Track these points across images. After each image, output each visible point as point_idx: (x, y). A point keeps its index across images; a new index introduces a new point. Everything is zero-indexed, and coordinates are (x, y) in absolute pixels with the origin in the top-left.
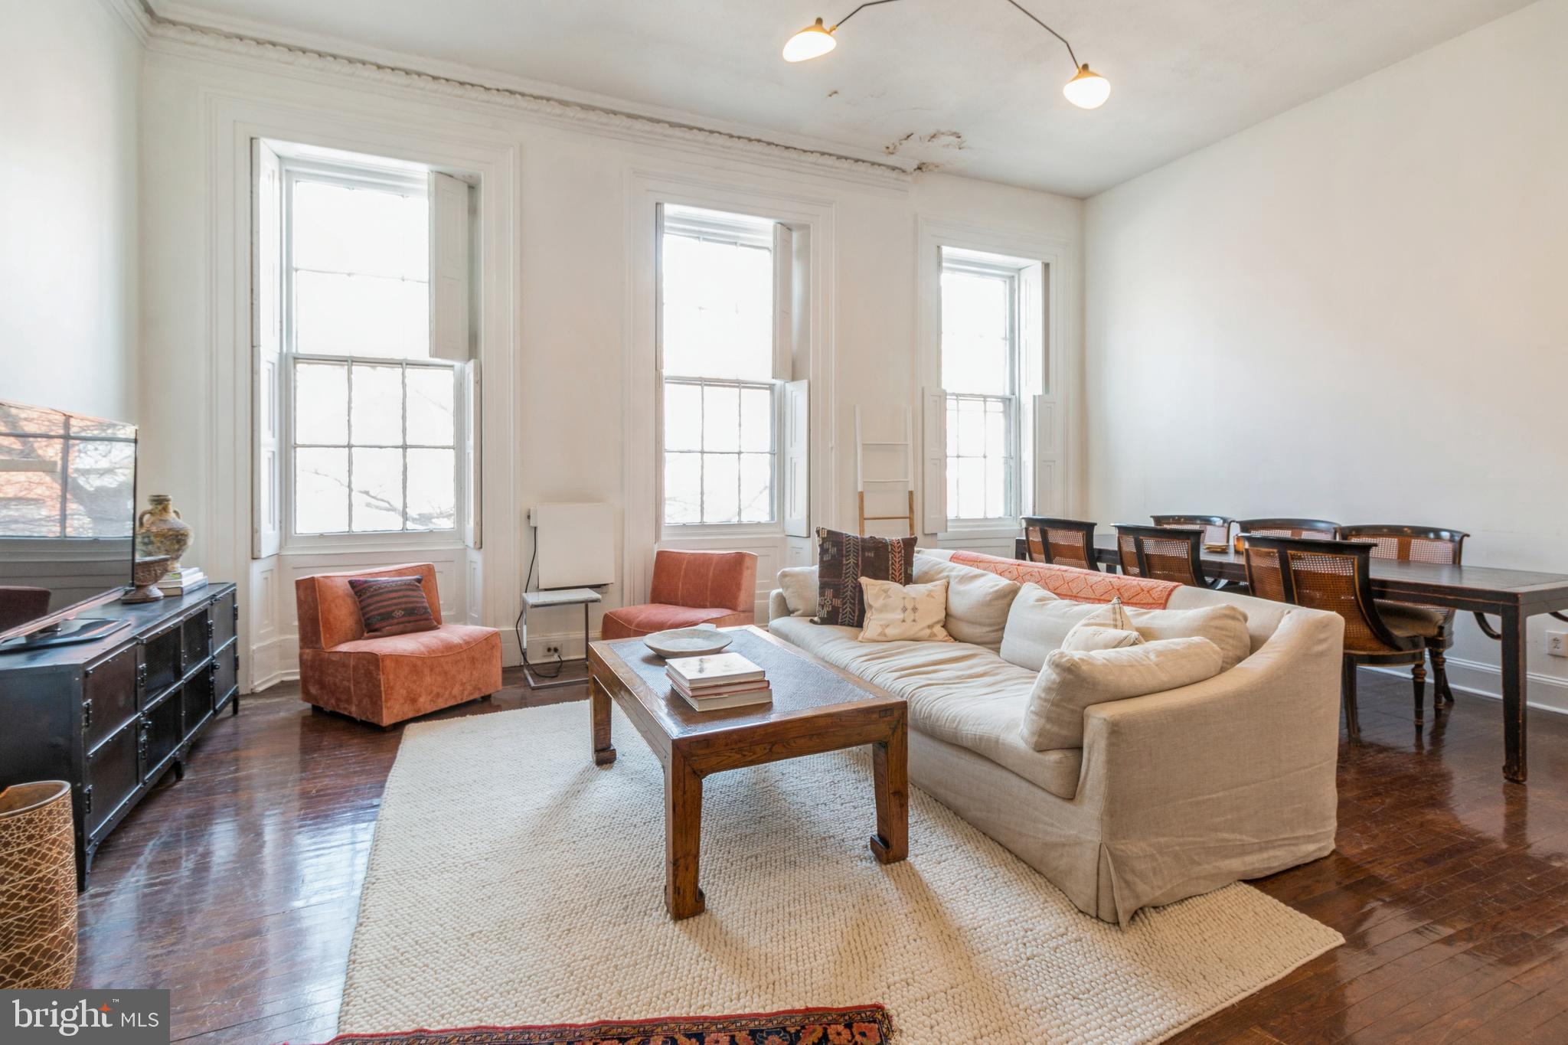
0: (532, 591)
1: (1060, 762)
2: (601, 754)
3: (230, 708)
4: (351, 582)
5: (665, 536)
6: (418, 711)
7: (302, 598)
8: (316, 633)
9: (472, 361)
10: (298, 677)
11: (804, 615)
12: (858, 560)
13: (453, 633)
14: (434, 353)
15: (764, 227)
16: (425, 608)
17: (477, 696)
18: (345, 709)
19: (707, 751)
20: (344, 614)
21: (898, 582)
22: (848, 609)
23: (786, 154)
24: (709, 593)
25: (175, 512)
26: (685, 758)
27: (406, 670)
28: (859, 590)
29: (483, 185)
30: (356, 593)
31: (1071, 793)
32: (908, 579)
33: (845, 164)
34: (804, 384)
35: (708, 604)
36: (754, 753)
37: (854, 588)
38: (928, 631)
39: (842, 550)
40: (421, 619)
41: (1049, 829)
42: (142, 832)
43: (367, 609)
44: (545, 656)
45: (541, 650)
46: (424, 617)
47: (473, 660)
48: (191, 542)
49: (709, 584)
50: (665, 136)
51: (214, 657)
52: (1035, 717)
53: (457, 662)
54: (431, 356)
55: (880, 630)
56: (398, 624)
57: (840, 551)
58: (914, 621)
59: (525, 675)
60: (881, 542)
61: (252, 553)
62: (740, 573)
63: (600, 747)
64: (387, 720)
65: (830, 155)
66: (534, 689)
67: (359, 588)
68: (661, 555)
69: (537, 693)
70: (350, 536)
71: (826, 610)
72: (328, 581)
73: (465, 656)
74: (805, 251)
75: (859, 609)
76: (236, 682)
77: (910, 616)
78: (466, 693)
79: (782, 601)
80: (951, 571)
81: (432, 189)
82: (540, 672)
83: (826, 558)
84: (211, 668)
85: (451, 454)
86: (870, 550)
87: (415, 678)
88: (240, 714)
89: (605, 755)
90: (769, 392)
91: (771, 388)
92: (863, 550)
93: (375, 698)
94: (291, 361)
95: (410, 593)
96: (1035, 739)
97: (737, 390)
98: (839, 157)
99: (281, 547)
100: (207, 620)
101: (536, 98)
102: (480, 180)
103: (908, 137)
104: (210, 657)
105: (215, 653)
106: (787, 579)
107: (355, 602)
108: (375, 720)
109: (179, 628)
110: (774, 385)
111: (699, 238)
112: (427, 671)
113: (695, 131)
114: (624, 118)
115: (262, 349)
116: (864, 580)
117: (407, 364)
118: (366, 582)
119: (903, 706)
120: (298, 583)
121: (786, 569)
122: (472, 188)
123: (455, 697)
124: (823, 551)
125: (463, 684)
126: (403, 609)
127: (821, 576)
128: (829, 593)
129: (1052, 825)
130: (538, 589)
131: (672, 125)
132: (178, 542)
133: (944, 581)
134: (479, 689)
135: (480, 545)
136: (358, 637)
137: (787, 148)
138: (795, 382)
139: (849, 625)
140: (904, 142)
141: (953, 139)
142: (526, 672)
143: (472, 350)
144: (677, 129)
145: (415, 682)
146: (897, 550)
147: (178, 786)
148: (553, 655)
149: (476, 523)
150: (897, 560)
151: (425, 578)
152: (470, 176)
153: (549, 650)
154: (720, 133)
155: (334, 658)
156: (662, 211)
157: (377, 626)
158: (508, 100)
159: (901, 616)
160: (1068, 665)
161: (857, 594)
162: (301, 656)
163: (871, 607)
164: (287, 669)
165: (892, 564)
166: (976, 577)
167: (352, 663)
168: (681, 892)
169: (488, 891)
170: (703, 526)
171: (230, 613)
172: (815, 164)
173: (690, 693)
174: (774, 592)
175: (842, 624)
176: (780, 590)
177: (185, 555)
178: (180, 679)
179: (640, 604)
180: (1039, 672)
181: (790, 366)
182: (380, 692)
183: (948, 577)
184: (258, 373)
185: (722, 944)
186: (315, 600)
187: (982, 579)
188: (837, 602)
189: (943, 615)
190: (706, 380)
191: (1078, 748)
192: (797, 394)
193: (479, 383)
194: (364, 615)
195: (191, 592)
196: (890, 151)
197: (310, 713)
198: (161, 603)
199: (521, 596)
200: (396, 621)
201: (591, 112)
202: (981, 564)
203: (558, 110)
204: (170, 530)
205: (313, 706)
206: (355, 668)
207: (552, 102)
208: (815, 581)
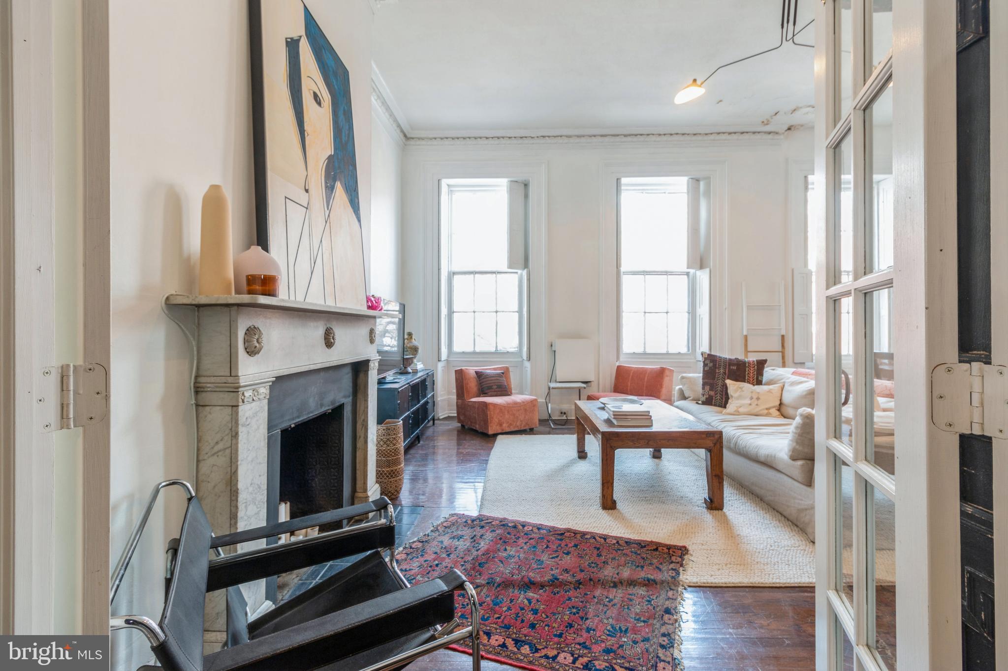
0: (553, 382)
1: (802, 465)
2: (581, 453)
3: (431, 422)
4: (475, 372)
5: (622, 358)
6: (503, 430)
7: (458, 378)
8: (463, 393)
9: (526, 269)
10: (456, 415)
11: (693, 400)
12: (726, 371)
13: (517, 398)
14: (510, 267)
15: (681, 183)
16: (505, 385)
17: (527, 428)
18: (474, 426)
19: (617, 439)
20: (473, 385)
21: (752, 384)
22: (718, 397)
23: (694, 138)
24: (645, 388)
25: (415, 339)
26: (607, 440)
27: (498, 411)
28: (725, 387)
29: (531, 184)
30: (478, 377)
31: (809, 482)
32: (759, 383)
33: (735, 136)
34: (707, 270)
35: (644, 395)
36: (640, 443)
37: (723, 386)
38: (766, 411)
39: (716, 365)
40: (504, 391)
41: (800, 502)
42: (411, 456)
43: (482, 384)
44: (560, 416)
45: (558, 413)
46: (505, 389)
47: (526, 410)
48: (420, 351)
49: (645, 384)
50: (622, 142)
51: (428, 399)
52: (791, 443)
53: (519, 410)
54: (508, 268)
55: (735, 408)
56: (494, 391)
57: (715, 366)
58: (757, 405)
59: (549, 423)
60: (742, 361)
61: (438, 359)
62: (662, 378)
63: (580, 450)
64: (491, 432)
65: (724, 133)
66: (553, 429)
67: (479, 374)
68: (619, 367)
69: (554, 430)
70: (474, 353)
71: (705, 397)
72: (467, 371)
73: (522, 408)
74: (708, 193)
75: (725, 398)
76: (434, 411)
77: (755, 402)
78: (523, 425)
79: (681, 392)
80: (788, 379)
81: (509, 189)
82: (556, 422)
83: (707, 369)
84: (427, 403)
85: (517, 314)
86: (734, 365)
87: (501, 415)
88: (435, 425)
89: (582, 455)
90: (686, 276)
91: (688, 274)
92: (729, 366)
93: (486, 422)
94: (452, 274)
95: (498, 378)
96: (790, 453)
97: (666, 276)
98: (730, 133)
99: (448, 357)
100: (426, 383)
101: (555, 137)
102: (529, 181)
103: (776, 114)
104: (426, 398)
105: (428, 397)
106: (684, 380)
107: (477, 381)
108: (485, 432)
109: (419, 383)
110: (689, 272)
111: (643, 193)
112: (506, 412)
113: (638, 136)
114: (600, 137)
115: (442, 270)
116: (728, 382)
117: (498, 273)
118: (481, 372)
119: (721, 433)
120: (456, 371)
121: (684, 375)
122: (526, 185)
123: (518, 426)
124: (705, 365)
125: (521, 421)
126: (497, 385)
127: (703, 379)
128: (707, 388)
129: (802, 500)
130: (556, 382)
131: (625, 136)
132: (416, 351)
133: (781, 385)
134: (528, 425)
135: (529, 359)
136: (479, 396)
137: (695, 134)
138: (702, 270)
139: (719, 406)
140: (774, 117)
141: (810, 109)
142: (550, 421)
143: (526, 265)
144: (629, 137)
145: (501, 416)
146: (752, 366)
147: (419, 445)
148: (563, 416)
149: (527, 348)
150: (752, 372)
151: (505, 373)
152: (525, 181)
153: (562, 413)
154: (653, 134)
155: (470, 404)
156: (620, 182)
157: (486, 392)
158: (542, 141)
159: (749, 402)
160: (807, 415)
161: (724, 389)
162: (457, 403)
163: (732, 396)
164: (451, 410)
165: (748, 374)
166: (801, 382)
167: (477, 406)
168: (606, 497)
169: (529, 489)
170: (645, 354)
171: (432, 382)
172: (714, 140)
173: (613, 417)
174: (677, 388)
175: (715, 405)
176: (681, 387)
177: (418, 356)
178: (419, 403)
179: (608, 392)
180: (794, 419)
181: (699, 261)
182: (488, 419)
183: (784, 382)
184: (441, 281)
185: (622, 518)
186: (462, 379)
187: (807, 383)
188: (712, 393)
189: (778, 403)
190: (646, 272)
191: (812, 460)
192: (703, 277)
193: (529, 280)
194: (481, 386)
195: (420, 371)
196: (765, 123)
197: (460, 428)
198: (411, 374)
199: (548, 385)
200: (493, 390)
201: (582, 138)
202: (809, 376)
203: (566, 140)
204: (413, 346)
205: (462, 425)
206: (478, 408)
207: (563, 137)
208: (700, 382)
